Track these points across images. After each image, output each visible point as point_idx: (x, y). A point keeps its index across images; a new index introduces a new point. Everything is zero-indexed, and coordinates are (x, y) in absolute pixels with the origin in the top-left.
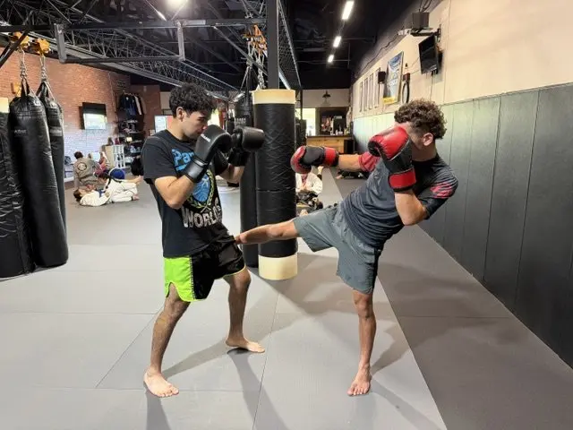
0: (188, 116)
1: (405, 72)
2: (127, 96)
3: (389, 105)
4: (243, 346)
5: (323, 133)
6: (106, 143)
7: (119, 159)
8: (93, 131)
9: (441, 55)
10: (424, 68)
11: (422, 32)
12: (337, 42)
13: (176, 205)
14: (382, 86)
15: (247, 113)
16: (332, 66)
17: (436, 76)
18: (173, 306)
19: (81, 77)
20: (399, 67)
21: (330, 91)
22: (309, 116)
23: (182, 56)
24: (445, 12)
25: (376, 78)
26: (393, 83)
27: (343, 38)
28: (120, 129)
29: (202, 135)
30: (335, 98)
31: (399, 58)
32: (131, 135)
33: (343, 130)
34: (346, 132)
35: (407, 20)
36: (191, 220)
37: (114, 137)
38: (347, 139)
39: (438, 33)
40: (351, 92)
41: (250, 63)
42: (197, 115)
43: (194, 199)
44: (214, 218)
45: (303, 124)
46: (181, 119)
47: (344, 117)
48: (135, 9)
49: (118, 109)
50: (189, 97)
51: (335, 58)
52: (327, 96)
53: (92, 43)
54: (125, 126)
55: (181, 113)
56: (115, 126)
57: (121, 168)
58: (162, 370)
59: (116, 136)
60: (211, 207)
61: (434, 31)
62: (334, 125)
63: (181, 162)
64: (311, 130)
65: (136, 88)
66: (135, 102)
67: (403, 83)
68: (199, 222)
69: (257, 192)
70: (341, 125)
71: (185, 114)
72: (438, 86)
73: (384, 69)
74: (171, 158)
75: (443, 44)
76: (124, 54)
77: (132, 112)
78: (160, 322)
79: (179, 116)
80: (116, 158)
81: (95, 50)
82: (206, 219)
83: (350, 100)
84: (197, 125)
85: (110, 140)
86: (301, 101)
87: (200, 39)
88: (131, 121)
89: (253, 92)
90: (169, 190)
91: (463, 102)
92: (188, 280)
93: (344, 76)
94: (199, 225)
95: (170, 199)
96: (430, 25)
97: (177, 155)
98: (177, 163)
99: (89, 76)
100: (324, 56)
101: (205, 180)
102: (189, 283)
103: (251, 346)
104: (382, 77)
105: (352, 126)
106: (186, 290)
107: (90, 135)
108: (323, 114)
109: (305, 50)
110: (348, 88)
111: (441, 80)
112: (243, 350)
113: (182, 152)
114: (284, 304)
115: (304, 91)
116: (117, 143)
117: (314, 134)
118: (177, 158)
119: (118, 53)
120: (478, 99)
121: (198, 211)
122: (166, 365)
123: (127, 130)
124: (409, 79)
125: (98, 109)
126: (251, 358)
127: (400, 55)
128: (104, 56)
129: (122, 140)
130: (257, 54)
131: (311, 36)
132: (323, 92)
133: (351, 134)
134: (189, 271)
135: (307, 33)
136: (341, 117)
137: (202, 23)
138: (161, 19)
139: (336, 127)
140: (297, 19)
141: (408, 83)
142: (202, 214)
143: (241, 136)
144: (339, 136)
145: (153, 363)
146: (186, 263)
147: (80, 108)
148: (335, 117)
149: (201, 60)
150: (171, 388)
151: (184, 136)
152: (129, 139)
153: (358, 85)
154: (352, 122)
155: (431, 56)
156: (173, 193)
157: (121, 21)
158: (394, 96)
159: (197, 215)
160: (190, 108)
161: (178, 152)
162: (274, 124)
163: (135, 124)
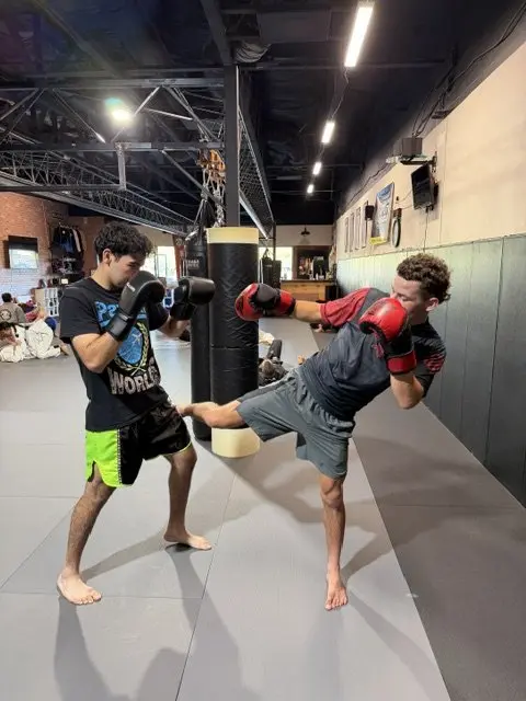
0: (117, 260)
1: (396, 207)
2: (64, 229)
3: (378, 245)
4: (183, 541)
5: (301, 277)
6: (37, 286)
7: (51, 304)
8: (19, 271)
9: (436, 188)
10: (417, 204)
11: (415, 160)
12: (317, 169)
13: (97, 368)
14: (370, 223)
15: (200, 255)
16: (311, 198)
17: (431, 214)
18: (95, 489)
19: (8, 205)
20: (390, 201)
21: (309, 228)
22: (285, 256)
23: (123, 184)
24: (442, 138)
25: (363, 213)
26: (382, 219)
27: (323, 164)
28: (54, 269)
29: (128, 284)
30: (316, 236)
31: (389, 190)
32: (66, 277)
33: (324, 274)
34: (329, 276)
35: (397, 146)
36: (121, 385)
37: (46, 279)
38: (328, 284)
39: (433, 162)
40: (334, 228)
41: (205, 195)
42: (127, 260)
43: (122, 360)
44: (150, 381)
45: (277, 266)
46: (109, 264)
47: (326, 258)
48: (74, 126)
49: (52, 244)
50: (119, 237)
51: (316, 188)
52: (305, 233)
53: (17, 164)
54: (60, 265)
55: (108, 257)
56: (48, 264)
57: (54, 315)
58: (81, 569)
59: (48, 277)
60: (146, 368)
61: (429, 159)
62: (314, 268)
63: (106, 316)
64: (287, 273)
65: (75, 220)
66: (73, 237)
67: (393, 220)
68: (130, 387)
69: (212, 349)
70: (322, 268)
71: (112, 257)
72: (433, 225)
73: (371, 203)
74: (93, 312)
75: (439, 175)
76: (57, 180)
77: (69, 249)
78: (79, 509)
79: (105, 260)
80: (48, 301)
81: (22, 174)
82: (138, 383)
83: (333, 238)
84: (127, 272)
85: (41, 282)
86: (274, 238)
87: (154, 162)
88: (68, 260)
89: (207, 230)
90: (88, 351)
91: (461, 244)
92: (113, 458)
93: (326, 210)
94: (131, 391)
95: (89, 361)
96: (424, 153)
97: (102, 308)
98: (101, 317)
99: (18, 204)
100: (302, 186)
101: (135, 336)
102: (115, 464)
103: (195, 541)
104: (370, 212)
105: (335, 270)
106: (110, 472)
107: (16, 277)
108: (301, 254)
109: (279, 178)
110: (331, 223)
111: (437, 218)
112: (184, 546)
113: (107, 303)
114: (241, 489)
115: (278, 228)
116: (49, 286)
117: (290, 277)
118: (101, 312)
119: (50, 178)
120: (479, 242)
121: (127, 374)
122: (85, 564)
123: (63, 270)
124: (400, 215)
125: (28, 243)
126: (193, 556)
127: (389, 187)
128: (34, 183)
129: (55, 283)
130: (215, 185)
131: (287, 162)
132: (302, 228)
133: (334, 279)
134: (115, 448)
135: (281, 158)
136: (322, 258)
137: (147, 146)
138: (98, 141)
139: (316, 271)
140: (270, 142)
141: (399, 221)
142: (132, 378)
143: (188, 289)
144: (319, 281)
145: (69, 561)
146: (113, 437)
147: (4, 242)
148: (316, 259)
149: (154, 186)
150: (92, 594)
151: (112, 285)
152: (65, 281)
153: (342, 221)
154: (335, 265)
155: (425, 189)
156: (94, 354)
157: (56, 141)
158: (383, 235)
159: (128, 379)
160: (119, 251)
161: (102, 304)
162: (233, 267)
163: (73, 263)
